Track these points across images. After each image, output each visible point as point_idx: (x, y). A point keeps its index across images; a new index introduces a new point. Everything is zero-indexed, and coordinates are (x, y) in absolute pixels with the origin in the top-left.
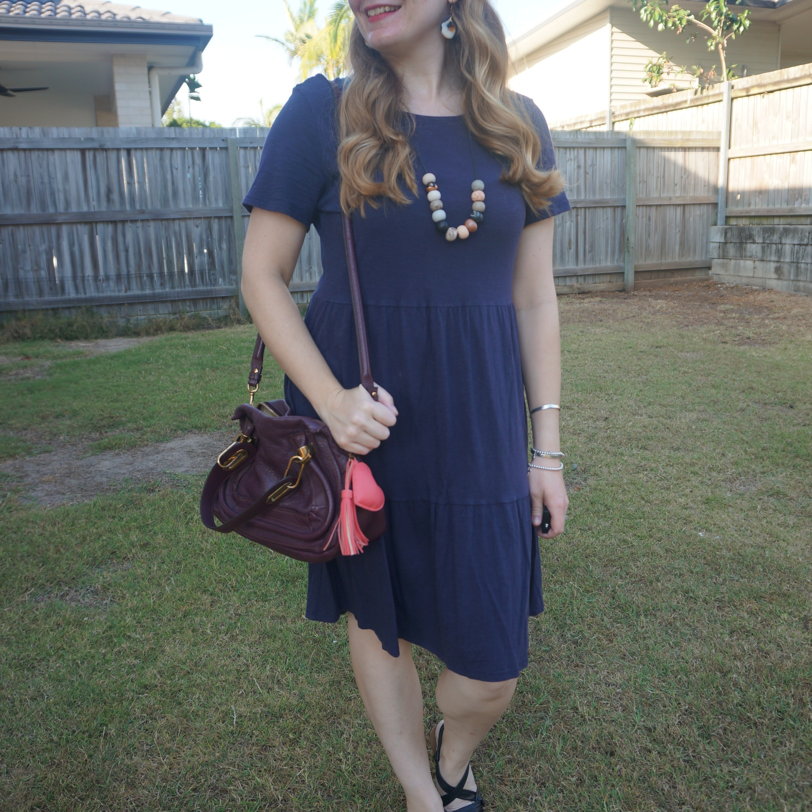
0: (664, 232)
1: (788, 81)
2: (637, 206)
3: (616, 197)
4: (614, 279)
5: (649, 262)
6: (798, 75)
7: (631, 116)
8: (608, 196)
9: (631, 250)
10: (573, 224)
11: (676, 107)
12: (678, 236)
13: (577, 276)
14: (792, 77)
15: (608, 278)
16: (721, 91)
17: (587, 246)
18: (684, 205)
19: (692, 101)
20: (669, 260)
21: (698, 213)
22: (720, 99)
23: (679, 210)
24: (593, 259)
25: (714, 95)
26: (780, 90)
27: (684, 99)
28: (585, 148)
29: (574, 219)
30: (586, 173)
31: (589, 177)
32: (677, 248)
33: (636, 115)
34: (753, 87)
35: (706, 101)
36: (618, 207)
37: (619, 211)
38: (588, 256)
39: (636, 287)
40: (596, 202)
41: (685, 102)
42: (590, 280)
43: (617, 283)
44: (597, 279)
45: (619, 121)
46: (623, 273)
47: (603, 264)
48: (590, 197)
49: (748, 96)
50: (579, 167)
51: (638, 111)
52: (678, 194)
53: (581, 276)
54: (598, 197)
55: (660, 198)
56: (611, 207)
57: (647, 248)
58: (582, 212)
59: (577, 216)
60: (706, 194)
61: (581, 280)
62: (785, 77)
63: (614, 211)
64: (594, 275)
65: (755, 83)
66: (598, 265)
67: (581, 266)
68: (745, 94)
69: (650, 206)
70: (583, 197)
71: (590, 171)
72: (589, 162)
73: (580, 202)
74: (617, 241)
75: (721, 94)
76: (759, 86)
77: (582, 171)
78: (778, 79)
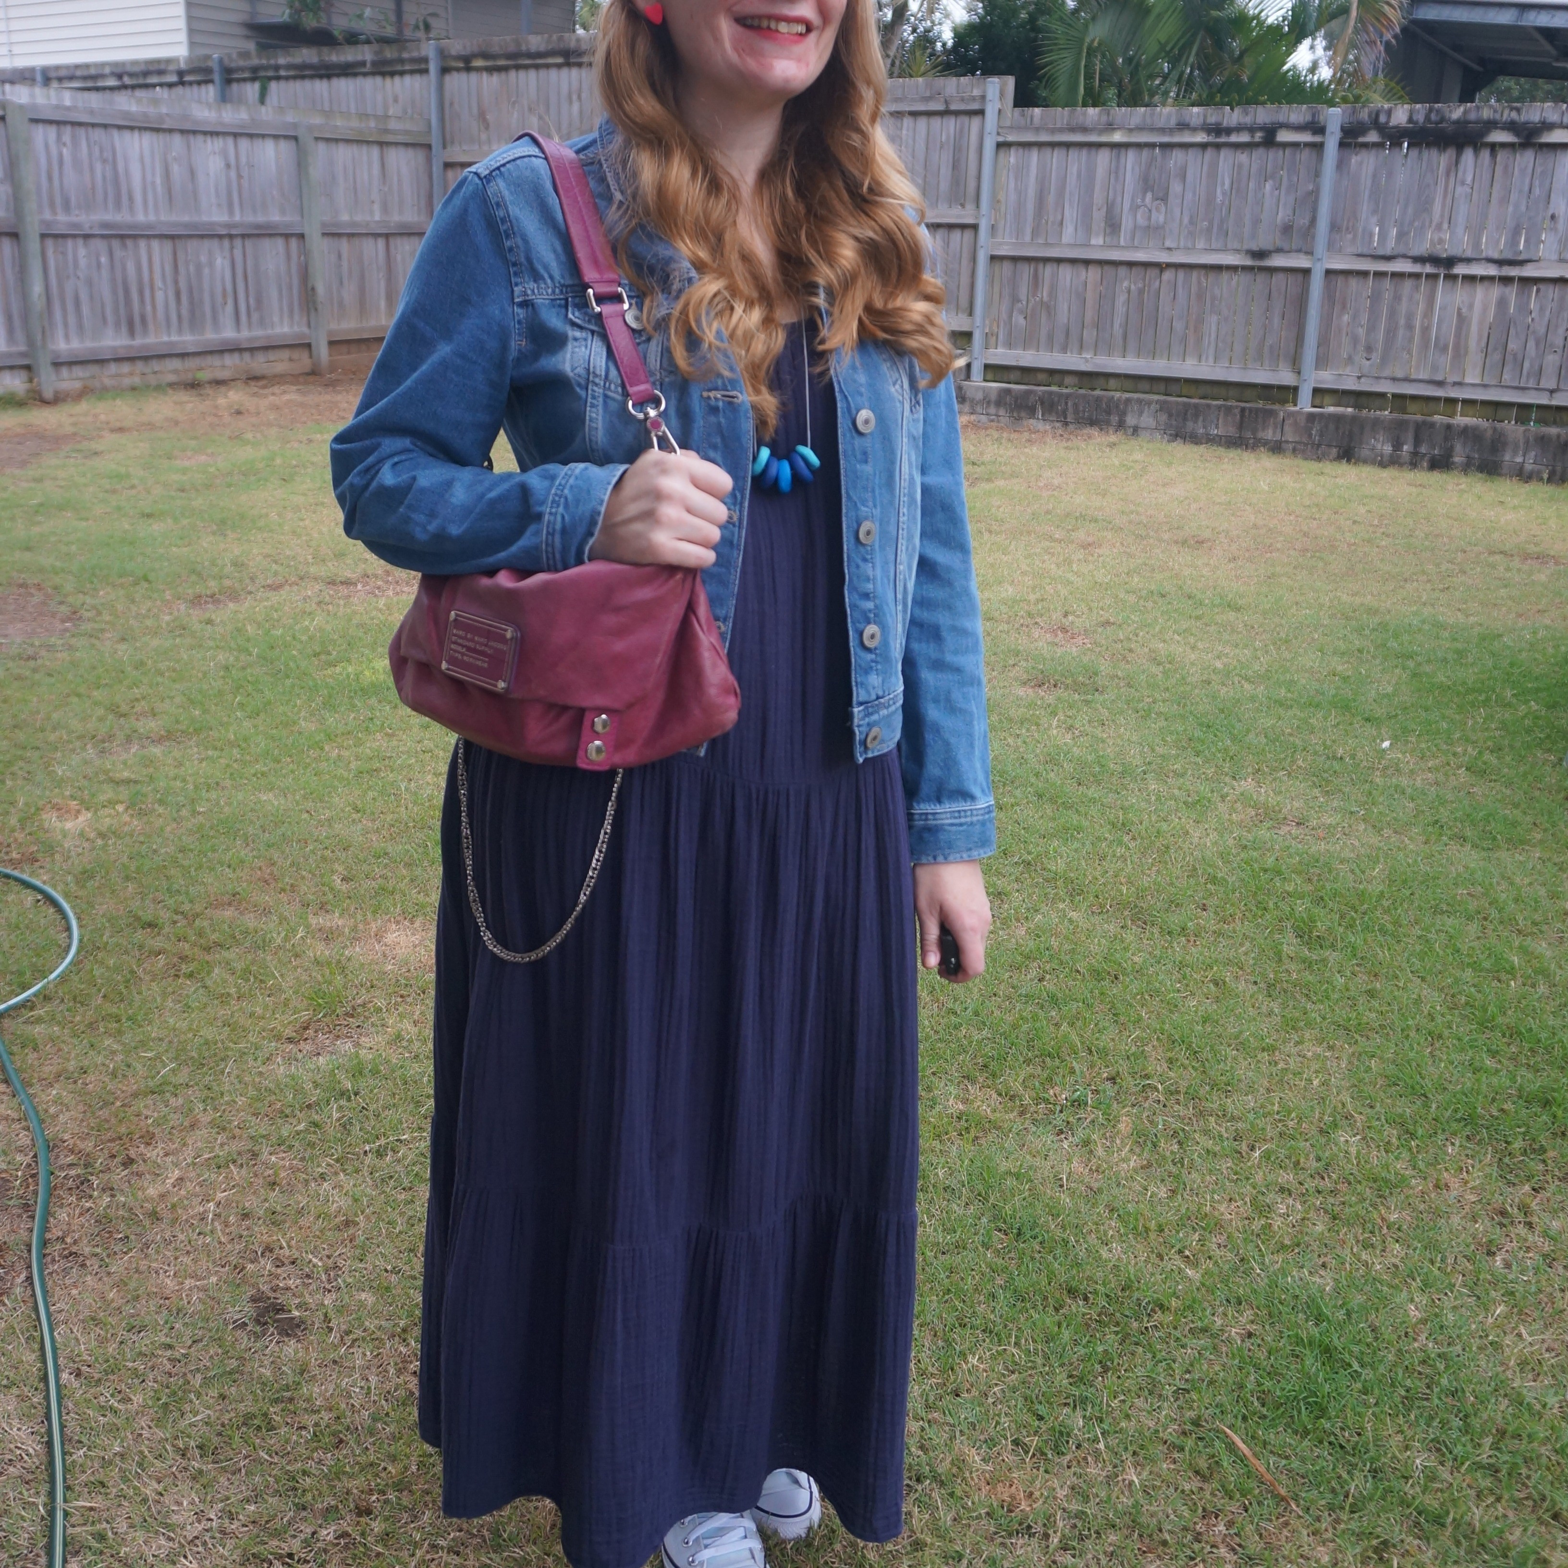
0: (362, 277)
1: (530, 55)
2: (324, 234)
3: (287, 218)
4: (296, 354)
5: (344, 325)
6: (542, 48)
7: (262, 74)
8: (275, 217)
9: (320, 307)
10: (227, 263)
11: (348, 70)
12: (383, 284)
13: (240, 350)
14: (533, 49)
15: (285, 354)
16: (423, 53)
17: (252, 301)
18: (387, 236)
19: (374, 63)
20: (373, 323)
21: (407, 248)
22: (423, 66)
23: (381, 243)
24: (262, 322)
25: (413, 60)
26: (518, 67)
27: (360, 58)
28: (236, 135)
29: (227, 254)
30: (240, 176)
31: (245, 183)
32: (383, 304)
33: (271, 73)
34: (475, 56)
35: (399, 68)
36: (292, 235)
37: (294, 243)
38: (255, 316)
39: (332, 368)
40: (258, 226)
41: (363, 64)
42: (261, 357)
43: (304, 361)
44: (272, 355)
45: (239, 80)
46: (309, 346)
47: (278, 330)
48: (250, 218)
49: (468, 69)
50: (228, 166)
51: (277, 68)
52: (377, 217)
53: (246, 349)
54: (261, 219)
55: (354, 224)
56: (281, 235)
57: (341, 304)
58: (238, 242)
59: (232, 248)
60: (416, 219)
61: (247, 356)
62: (524, 48)
63: (287, 243)
64: (266, 348)
65: (476, 49)
66: (270, 332)
67: (245, 334)
68: (461, 65)
69: (339, 235)
70: (237, 218)
71: (245, 173)
72: (243, 160)
73: (234, 226)
74: (295, 291)
75: (425, 60)
76: (485, 56)
77: (233, 174)
78: (512, 48)
